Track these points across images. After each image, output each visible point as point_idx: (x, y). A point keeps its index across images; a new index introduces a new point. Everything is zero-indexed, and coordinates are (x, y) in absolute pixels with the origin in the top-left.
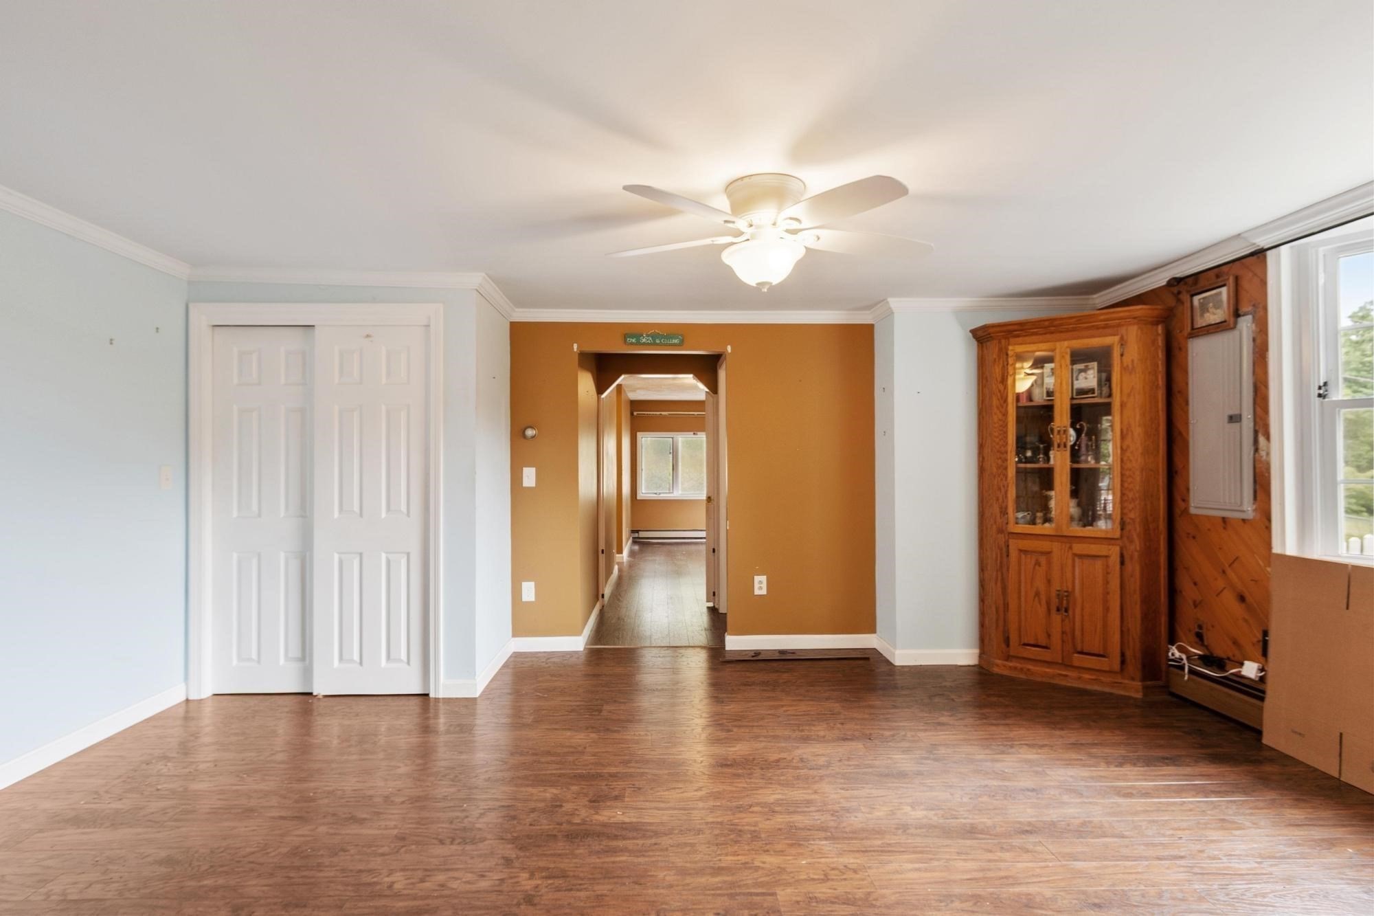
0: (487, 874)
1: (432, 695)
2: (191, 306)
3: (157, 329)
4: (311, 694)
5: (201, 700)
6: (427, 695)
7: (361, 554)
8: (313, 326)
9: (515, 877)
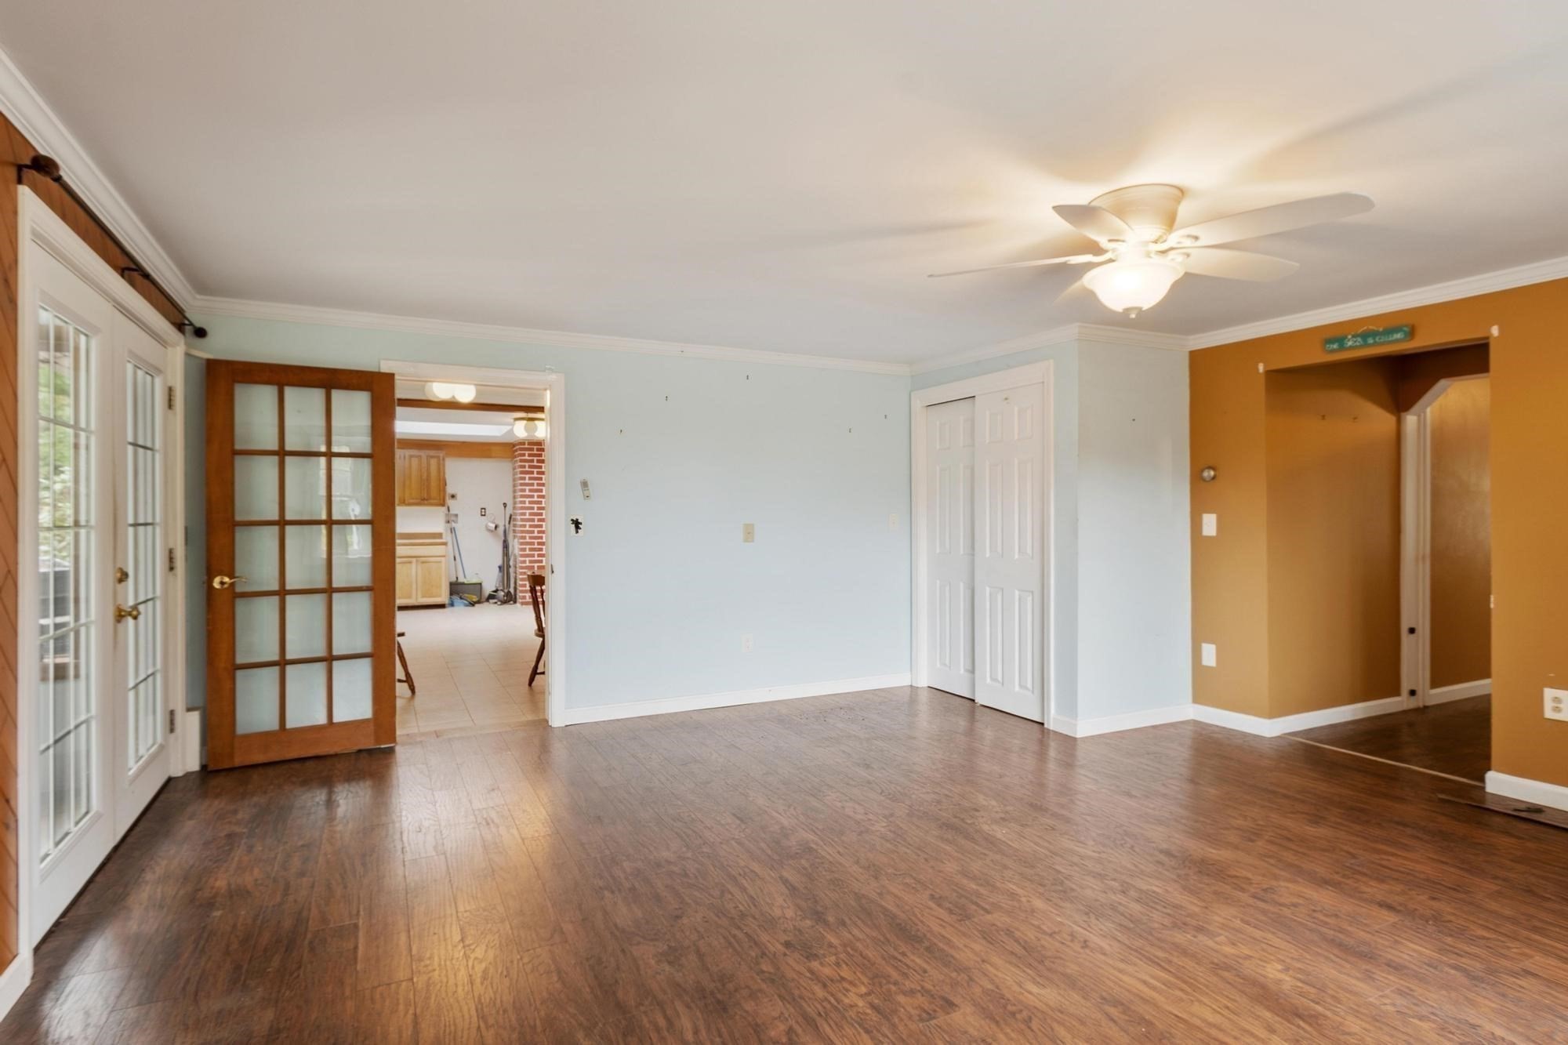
0: (1239, 944)
1: (1046, 726)
2: (912, 394)
3: (886, 416)
4: (974, 700)
5: (917, 687)
6: (1043, 724)
7: (1003, 590)
8: (974, 397)
9: (1265, 962)
